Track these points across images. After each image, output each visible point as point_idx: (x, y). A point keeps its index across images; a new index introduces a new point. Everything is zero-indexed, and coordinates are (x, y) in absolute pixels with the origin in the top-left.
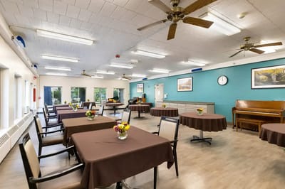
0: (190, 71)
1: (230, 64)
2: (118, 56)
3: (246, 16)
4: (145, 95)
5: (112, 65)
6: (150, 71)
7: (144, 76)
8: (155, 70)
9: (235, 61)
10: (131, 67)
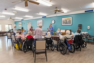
0: (41, 17)
1: (55, 15)
2: (6, 9)
3: (51, 1)
4: (22, 28)
5: (3, 13)
6: (24, 16)
7: (22, 19)
8: (26, 16)
9: (57, 15)
10: (13, 14)
